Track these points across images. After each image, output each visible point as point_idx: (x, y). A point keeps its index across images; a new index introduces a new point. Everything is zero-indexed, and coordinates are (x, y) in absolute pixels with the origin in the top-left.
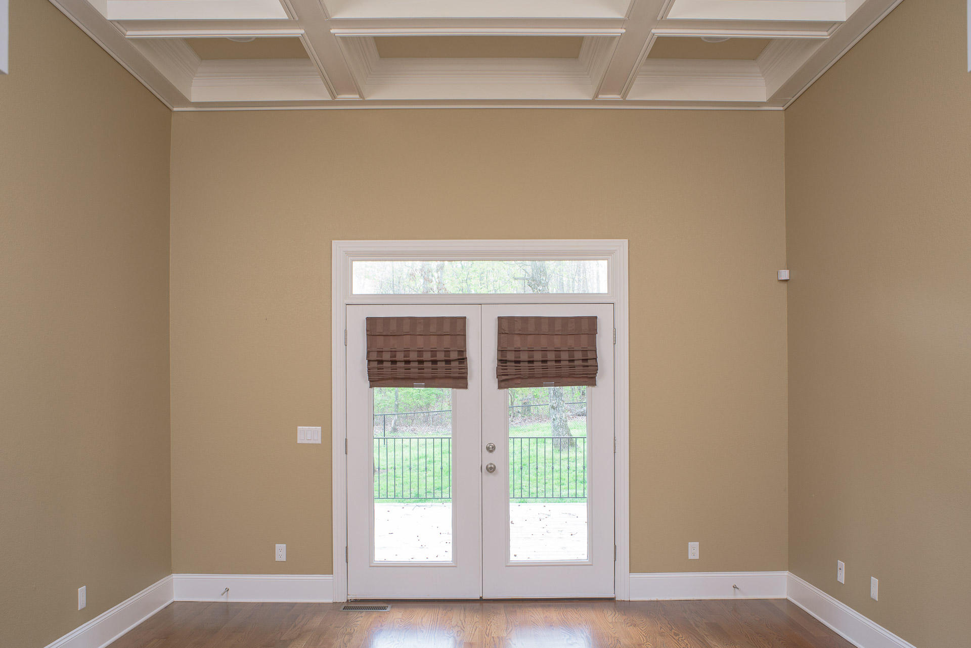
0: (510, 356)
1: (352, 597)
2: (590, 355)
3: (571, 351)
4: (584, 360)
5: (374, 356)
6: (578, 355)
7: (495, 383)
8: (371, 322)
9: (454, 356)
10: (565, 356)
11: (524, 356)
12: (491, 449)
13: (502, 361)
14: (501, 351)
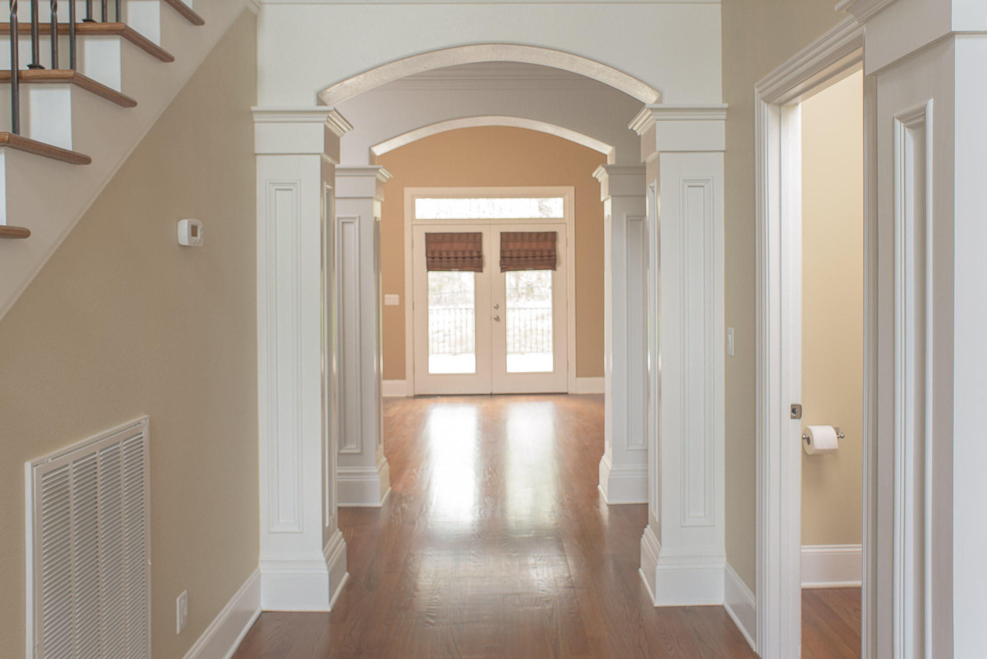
0: (507, 254)
1: (417, 393)
2: (553, 253)
3: (541, 251)
4: (549, 256)
5: (430, 255)
6: (546, 254)
7: (499, 269)
8: (428, 236)
9: (475, 254)
10: (538, 254)
11: (515, 254)
12: (497, 307)
13: (503, 257)
14: (502, 252)
